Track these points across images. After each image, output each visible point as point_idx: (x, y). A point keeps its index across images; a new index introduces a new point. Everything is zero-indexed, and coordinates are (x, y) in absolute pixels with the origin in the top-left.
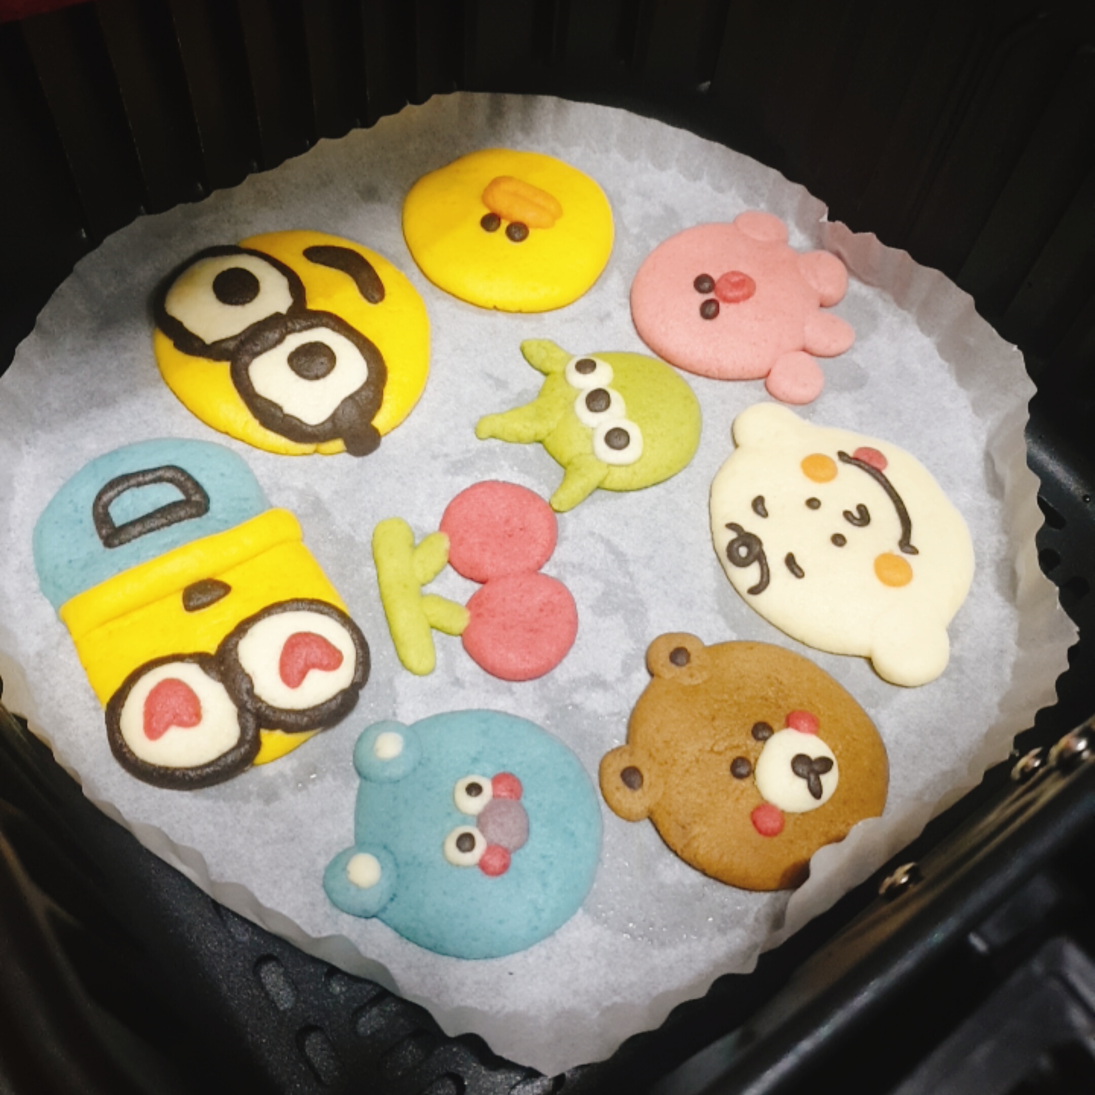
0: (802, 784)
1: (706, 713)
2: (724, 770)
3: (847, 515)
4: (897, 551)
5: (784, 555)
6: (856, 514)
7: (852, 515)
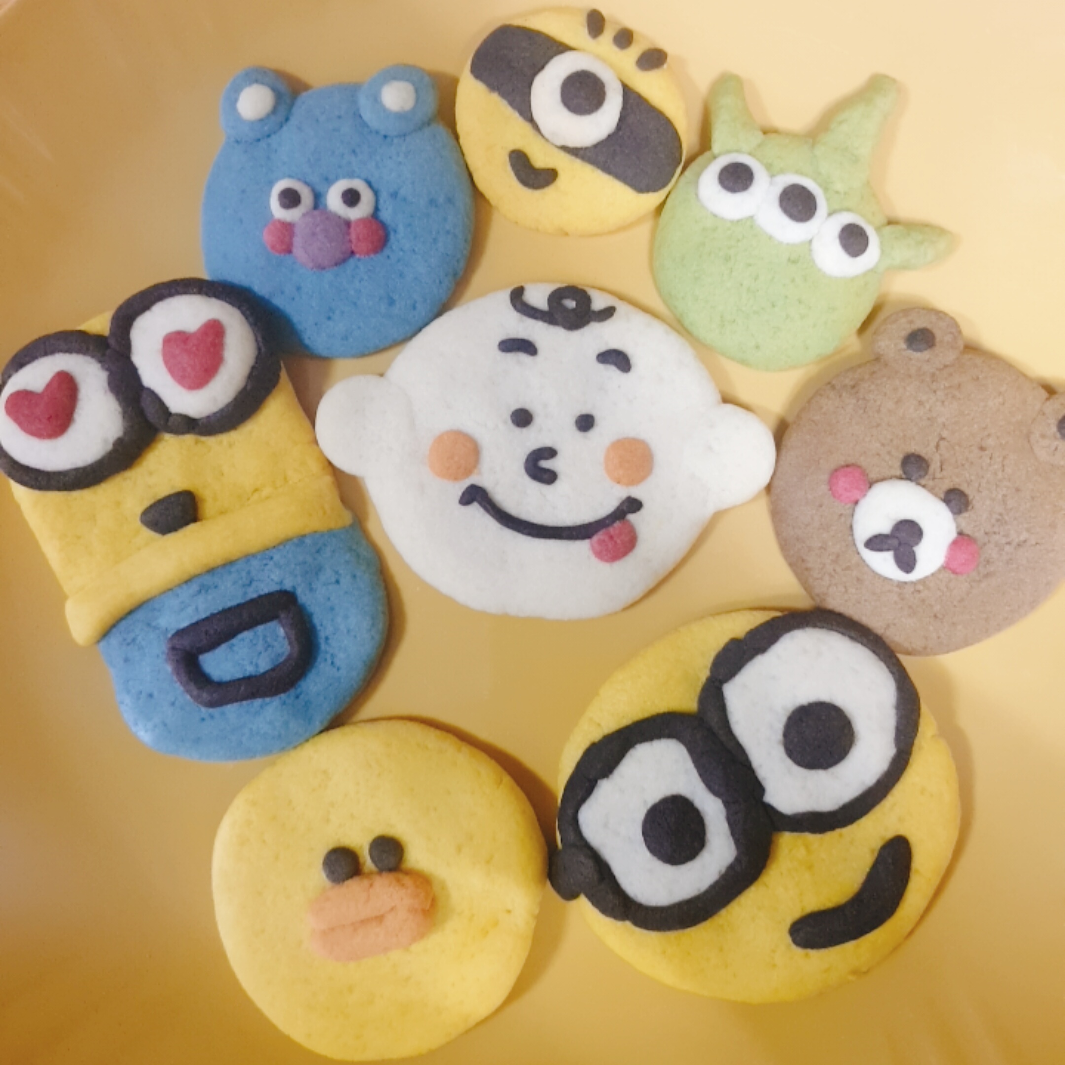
0: (885, 528)
1: (990, 442)
2: (914, 448)
3: (550, 453)
4: (474, 480)
5: (540, 344)
6: (545, 464)
7: (547, 458)
